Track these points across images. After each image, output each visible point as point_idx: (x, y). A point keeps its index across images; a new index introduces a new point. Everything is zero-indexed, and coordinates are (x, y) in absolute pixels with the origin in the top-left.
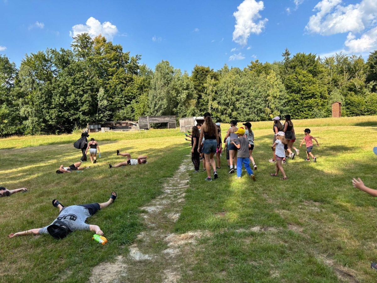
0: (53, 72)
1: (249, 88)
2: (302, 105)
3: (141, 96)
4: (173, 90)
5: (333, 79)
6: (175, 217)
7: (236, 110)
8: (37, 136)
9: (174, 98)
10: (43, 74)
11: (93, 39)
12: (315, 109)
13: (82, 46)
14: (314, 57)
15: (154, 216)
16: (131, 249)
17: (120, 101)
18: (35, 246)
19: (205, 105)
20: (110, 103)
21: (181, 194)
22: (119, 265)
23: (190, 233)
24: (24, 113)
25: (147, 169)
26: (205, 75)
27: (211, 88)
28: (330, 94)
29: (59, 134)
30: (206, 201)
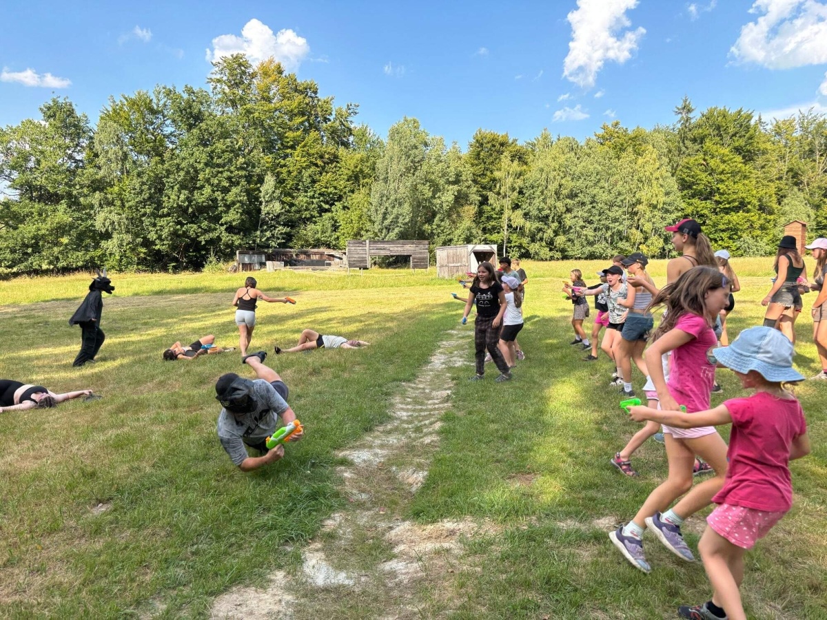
0: (168, 137)
1: (595, 184)
2: (715, 225)
3: (354, 196)
4: (424, 185)
5: (791, 170)
6: (415, 478)
7: (564, 233)
8: (129, 275)
9: (426, 200)
10: (147, 140)
11: (255, 66)
12: (744, 235)
13: (230, 82)
14: (749, 117)
15: (367, 474)
16: (307, 554)
17: (309, 204)
18: (91, 534)
19: (495, 219)
20: (288, 207)
21: (431, 424)
22: (275, 595)
23: (448, 524)
24: (104, 224)
25: (358, 359)
26: (498, 152)
27: (510, 180)
28: (783, 204)
29: (175, 273)
30: (487, 443)
